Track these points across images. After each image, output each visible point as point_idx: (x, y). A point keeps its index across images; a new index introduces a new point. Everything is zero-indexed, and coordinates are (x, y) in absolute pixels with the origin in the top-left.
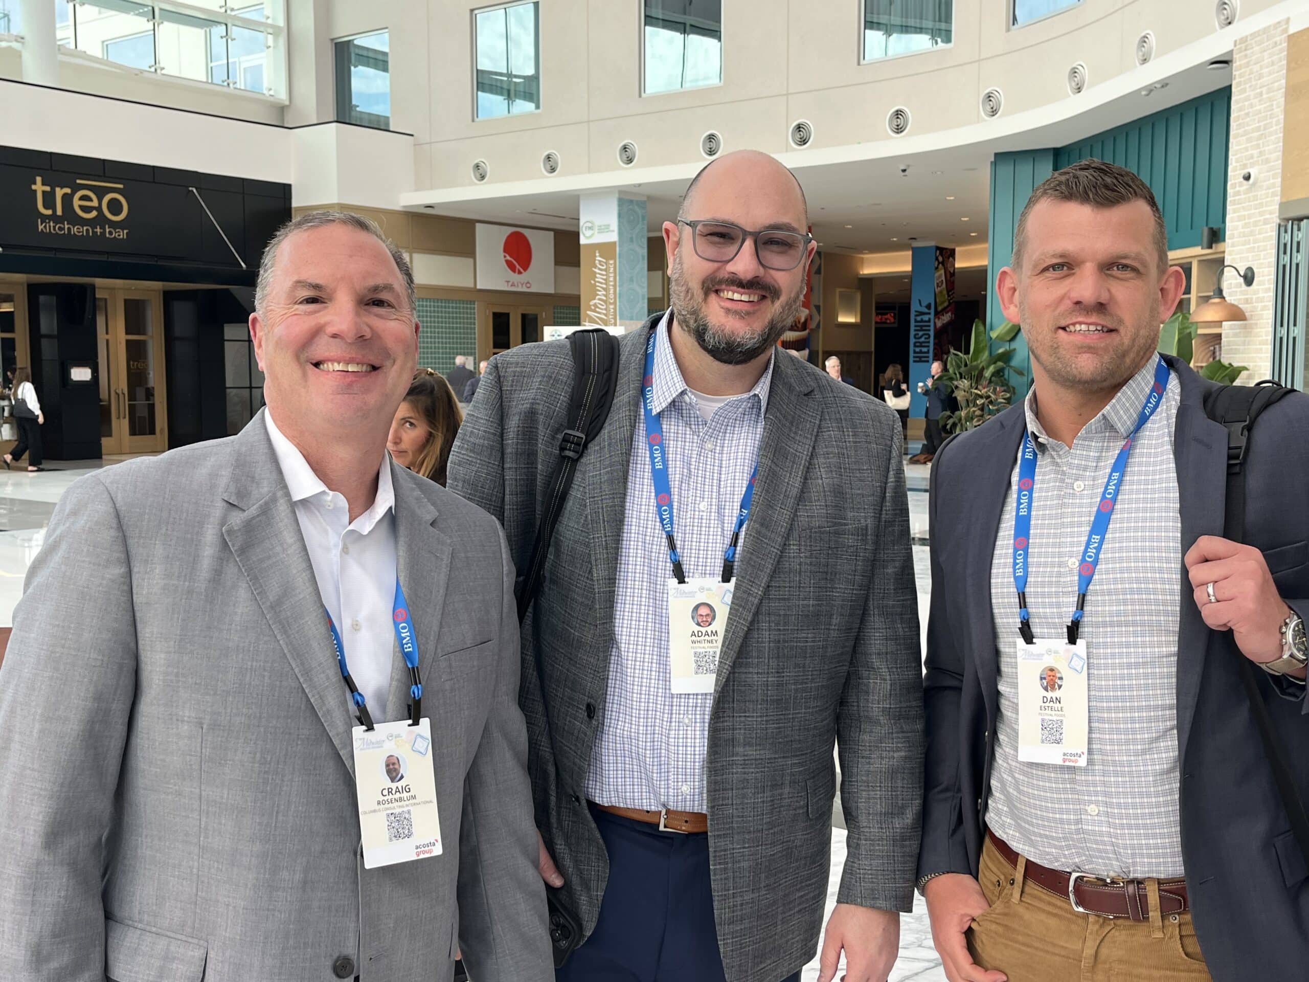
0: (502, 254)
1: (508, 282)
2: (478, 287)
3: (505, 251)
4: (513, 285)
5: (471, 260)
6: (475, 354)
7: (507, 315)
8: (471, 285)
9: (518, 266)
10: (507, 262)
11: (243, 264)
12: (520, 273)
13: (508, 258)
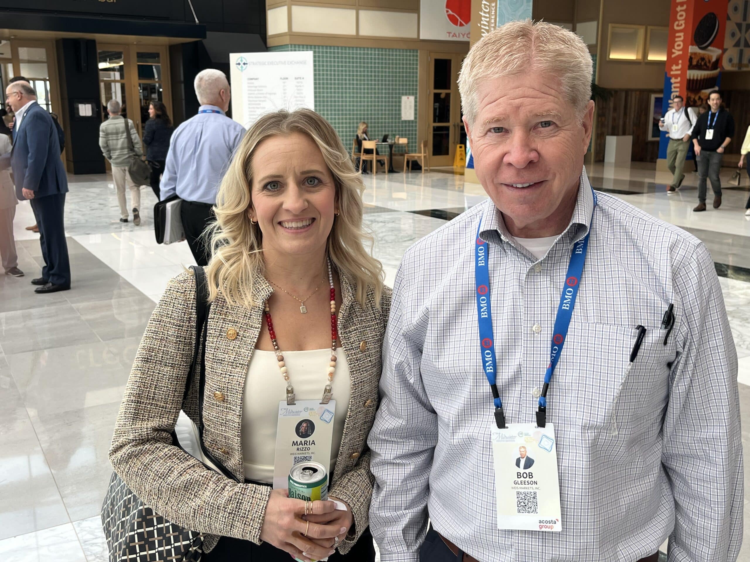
0: (445, 9)
1: (449, 33)
2: (422, 37)
3: (447, 7)
4: (455, 35)
5: (415, 15)
6: (416, 94)
7: (450, 61)
8: (415, 36)
9: (459, 20)
10: (449, 16)
11: (196, 20)
12: (461, 25)
13: (450, 12)
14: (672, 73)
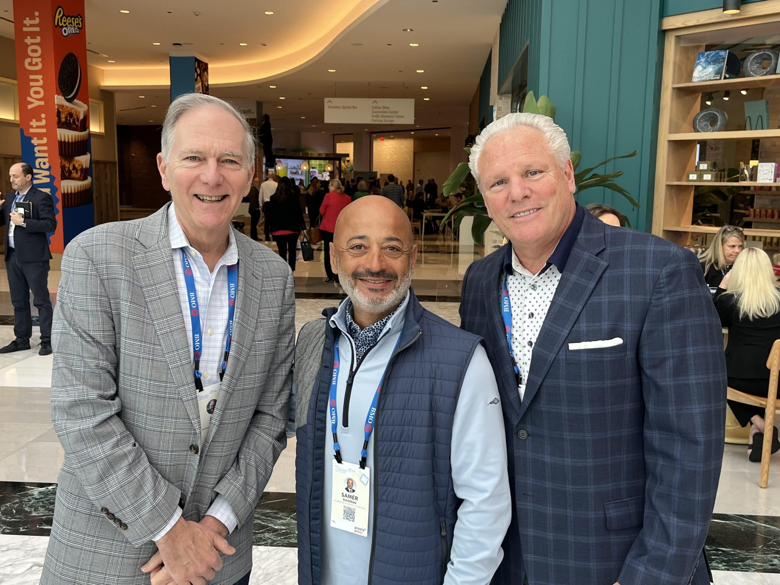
14: (31, 130)
